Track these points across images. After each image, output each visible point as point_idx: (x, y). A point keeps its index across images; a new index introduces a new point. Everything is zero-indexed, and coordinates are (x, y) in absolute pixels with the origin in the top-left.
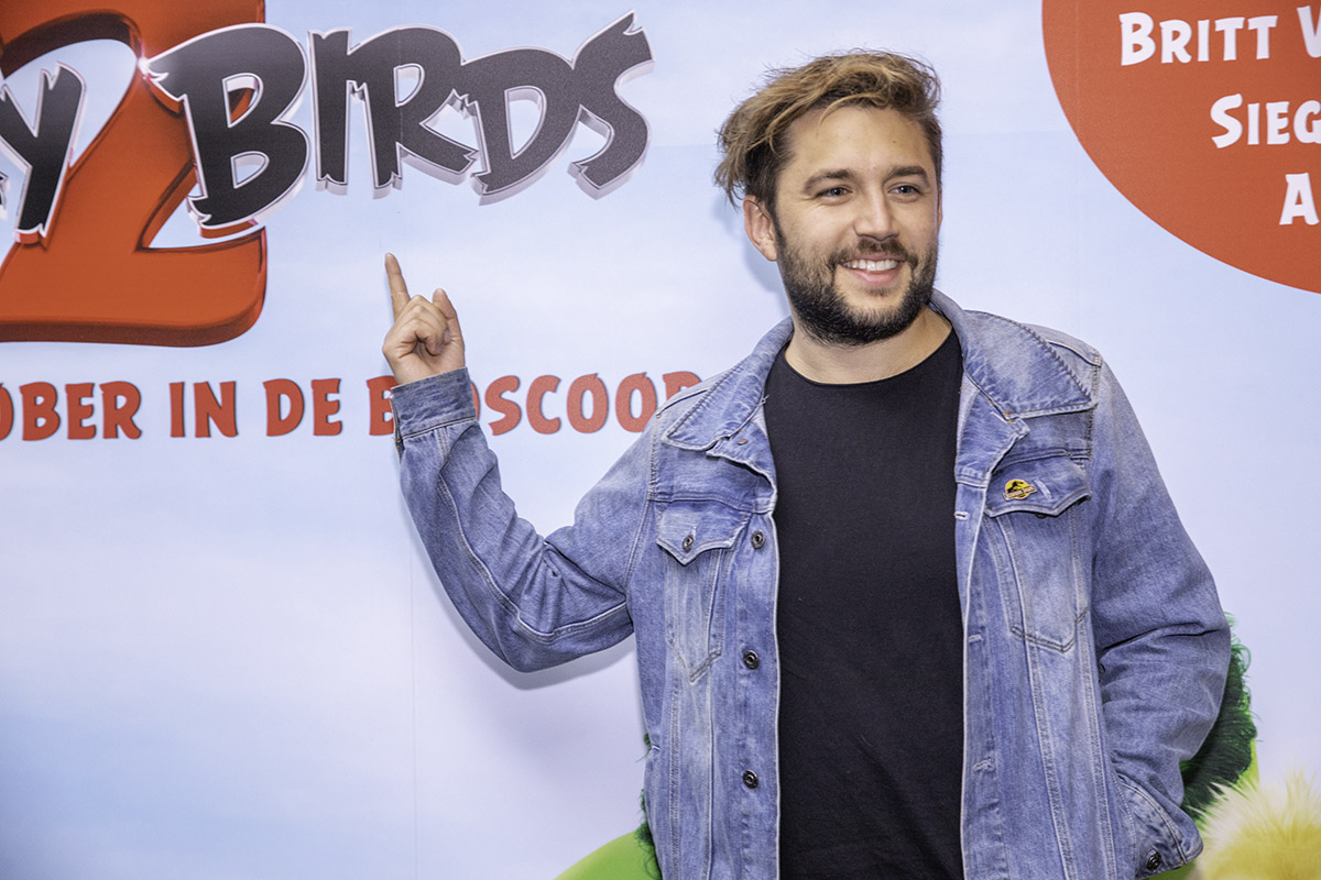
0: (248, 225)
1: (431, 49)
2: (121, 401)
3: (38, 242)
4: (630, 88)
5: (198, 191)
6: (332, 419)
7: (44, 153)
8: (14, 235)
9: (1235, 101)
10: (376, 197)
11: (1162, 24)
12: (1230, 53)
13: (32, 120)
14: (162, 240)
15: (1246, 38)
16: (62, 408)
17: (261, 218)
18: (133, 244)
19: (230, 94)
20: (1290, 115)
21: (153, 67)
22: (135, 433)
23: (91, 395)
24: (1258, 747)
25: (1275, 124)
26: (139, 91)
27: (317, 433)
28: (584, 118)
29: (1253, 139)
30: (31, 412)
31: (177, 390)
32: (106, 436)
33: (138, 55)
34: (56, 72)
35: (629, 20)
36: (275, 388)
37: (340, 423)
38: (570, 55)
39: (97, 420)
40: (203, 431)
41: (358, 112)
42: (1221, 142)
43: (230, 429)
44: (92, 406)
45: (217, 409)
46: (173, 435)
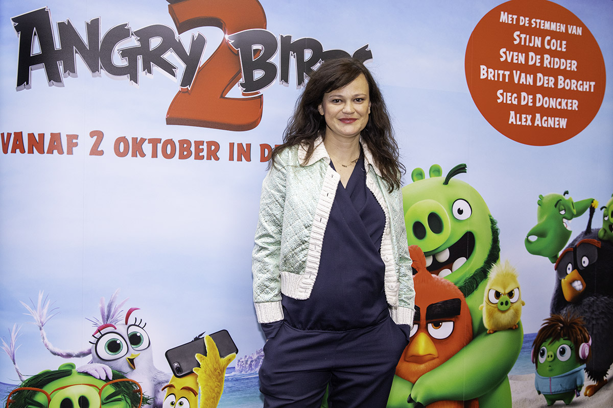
0: (257, 93)
1: (315, 45)
2: (213, 148)
3: (187, 91)
5: (242, 80)
7: (191, 60)
8: (179, 88)
9: (501, 91)
10: (297, 89)
11: (488, 69)
12: (501, 80)
13: (187, 49)
14: (229, 95)
15: (504, 75)
16: (193, 149)
17: (262, 91)
18: (220, 95)
19: (254, 50)
20: (511, 96)
21: (229, 38)
22: (217, 159)
23: (203, 145)
24: (500, 253)
26: (224, 46)
29: (505, 102)
30: (182, 149)
31: (232, 145)
32: (207, 159)
33: (225, 34)
34: (197, 35)
35: (367, 46)
36: (264, 147)
38: (351, 54)
39: (205, 153)
40: (239, 159)
41: (293, 62)
42: (499, 101)
43: (248, 159)
44: (203, 149)
45: (244, 153)
46: (230, 160)
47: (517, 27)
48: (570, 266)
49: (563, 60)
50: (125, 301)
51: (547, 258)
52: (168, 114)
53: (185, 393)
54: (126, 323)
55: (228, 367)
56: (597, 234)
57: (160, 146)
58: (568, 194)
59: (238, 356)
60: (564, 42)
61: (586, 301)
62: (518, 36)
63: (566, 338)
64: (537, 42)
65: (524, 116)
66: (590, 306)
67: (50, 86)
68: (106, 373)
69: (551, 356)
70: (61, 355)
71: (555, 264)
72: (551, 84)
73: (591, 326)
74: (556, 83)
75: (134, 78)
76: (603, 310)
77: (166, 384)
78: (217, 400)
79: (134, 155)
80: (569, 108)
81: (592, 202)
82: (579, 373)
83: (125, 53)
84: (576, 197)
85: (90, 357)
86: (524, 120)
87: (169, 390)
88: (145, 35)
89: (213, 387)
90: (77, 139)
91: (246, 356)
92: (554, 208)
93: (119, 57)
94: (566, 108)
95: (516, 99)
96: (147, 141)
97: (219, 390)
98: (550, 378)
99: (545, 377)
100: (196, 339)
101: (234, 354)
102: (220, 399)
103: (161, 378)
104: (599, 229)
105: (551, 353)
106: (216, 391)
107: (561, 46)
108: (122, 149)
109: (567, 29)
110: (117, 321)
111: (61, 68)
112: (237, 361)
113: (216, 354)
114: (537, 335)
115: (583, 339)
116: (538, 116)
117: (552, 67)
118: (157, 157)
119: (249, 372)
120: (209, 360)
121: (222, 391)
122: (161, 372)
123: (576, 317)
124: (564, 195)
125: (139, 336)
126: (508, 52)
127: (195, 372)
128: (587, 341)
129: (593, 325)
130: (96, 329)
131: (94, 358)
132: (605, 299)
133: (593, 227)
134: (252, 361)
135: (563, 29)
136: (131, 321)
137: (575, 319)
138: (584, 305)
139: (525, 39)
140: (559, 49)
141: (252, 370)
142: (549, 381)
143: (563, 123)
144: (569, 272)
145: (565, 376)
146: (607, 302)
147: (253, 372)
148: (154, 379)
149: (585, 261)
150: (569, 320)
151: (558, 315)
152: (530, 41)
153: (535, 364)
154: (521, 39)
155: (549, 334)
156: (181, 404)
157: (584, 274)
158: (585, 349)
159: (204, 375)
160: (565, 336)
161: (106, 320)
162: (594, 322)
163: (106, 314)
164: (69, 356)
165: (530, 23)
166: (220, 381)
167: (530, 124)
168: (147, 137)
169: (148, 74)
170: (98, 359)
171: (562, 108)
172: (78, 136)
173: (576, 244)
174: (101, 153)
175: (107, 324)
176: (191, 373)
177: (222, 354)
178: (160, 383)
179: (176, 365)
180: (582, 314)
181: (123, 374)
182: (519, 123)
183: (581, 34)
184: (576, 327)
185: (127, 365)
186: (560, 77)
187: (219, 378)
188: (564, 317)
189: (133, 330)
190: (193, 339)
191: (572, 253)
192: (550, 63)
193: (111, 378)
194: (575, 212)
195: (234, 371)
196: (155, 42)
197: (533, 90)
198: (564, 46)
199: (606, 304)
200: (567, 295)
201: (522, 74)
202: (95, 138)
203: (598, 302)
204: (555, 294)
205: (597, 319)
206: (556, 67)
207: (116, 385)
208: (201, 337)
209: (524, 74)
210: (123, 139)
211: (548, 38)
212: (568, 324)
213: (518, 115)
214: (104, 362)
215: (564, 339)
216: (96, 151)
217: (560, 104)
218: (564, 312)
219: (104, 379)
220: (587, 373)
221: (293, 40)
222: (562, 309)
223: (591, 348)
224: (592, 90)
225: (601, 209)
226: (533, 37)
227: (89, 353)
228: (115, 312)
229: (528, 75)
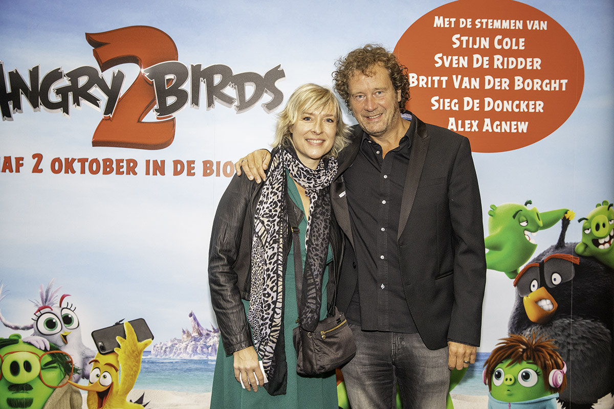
0: (170, 117)
1: (224, 70)
2: (132, 164)
3: (109, 118)
4: (279, 84)
5: (156, 106)
6: (192, 171)
7: (112, 93)
8: (103, 116)
9: (437, 98)
10: (207, 110)
11: (420, 77)
12: (436, 86)
13: (109, 84)
14: (145, 119)
15: (440, 82)
16: (114, 166)
17: (174, 115)
18: (137, 121)
19: (167, 80)
20: (450, 102)
21: (145, 71)
22: (135, 174)
23: (123, 163)
25: (447, 105)
26: (140, 78)
27: (188, 175)
28: (266, 92)
29: (441, 108)
30: (105, 167)
31: (148, 162)
32: (127, 174)
33: (141, 68)
34: (117, 71)
35: (279, 66)
36: (176, 163)
37: (194, 173)
38: (263, 74)
39: (124, 169)
40: (155, 174)
41: (203, 87)
42: (433, 108)
43: (163, 174)
44: (123, 166)
45: (159, 168)
46: (146, 174)
47: (457, 30)
48: (535, 283)
49: (520, 59)
50: (60, 288)
51: (504, 273)
52: (93, 138)
53: (108, 368)
54: (60, 306)
55: (145, 350)
56: (574, 249)
57: (87, 164)
58: (531, 204)
59: (153, 342)
60: (522, 40)
61: (558, 323)
62: (459, 39)
63: (531, 361)
64: (485, 43)
65: (467, 122)
66: (564, 330)
67: (4, 120)
68: (45, 345)
69: (511, 380)
70: (11, 327)
71: (514, 279)
72: (505, 86)
73: (565, 351)
74: (512, 85)
75: (66, 111)
76: (584, 335)
77: (92, 359)
78: (135, 377)
79: (67, 172)
80: (531, 110)
81: (566, 213)
82: (549, 401)
83: (58, 91)
84: (543, 206)
85: (32, 331)
86: (467, 126)
87: (94, 364)
88: (74, 75)
89: (132, 366)
90: (23, 160)
91: (161, 343)
92: (513, 219)
93: (54, 94)
94: (526, 110)
95: (457, 105)
96: (77, 160)
97: (136, 369)
98: (510, 404)
99: (502, 402)
100: (117, 324)
101: (150, 340)
102: (137, 377)
103: (89, 354)
104: (575, 244)
105: (509, 376)
106: (134, 370)
107: (517, 44)
108: (57, 168)
109: (525, 25)
110: (53, 304)
111: (11, 107)
112: (153, 347)
113: (134, 339)
114: (490, 355)
115: (555, 365)
116: (487, 121)
117: (505, 67)
118: (85, 173)
119: (164, 357)
120: (128, 342)
121: (140, 370)
122: (88, 349)
123: (543, 339)
124: (526, 205)
125: (70, 318)
126: (445, 57)
127: (116, 351)
128: (559, 367)
129: (569, 350)
130: (37, 309)
131: (35, 332)
132: (587, 323)
133: (567, 240)
134: (166, 348)
135: (520, 25)
136: (64, 305)
137: (542, 342)
138: (555, 328)
139: (468, 41)
140: (514, 47)
141: (166, 355)
142: (508, 407)
143: (523, 127)
144: (533, 289)
145: (529, 403)
146: (590, 326)
147: (167, 357)
148: (82, 354)
149: (557, 279)
150: (534, 342)
151: (519, 336)
152: (474, 43)
153: (487, 386)
154: (461, 42)
155: (506, 355)
156: (105, 377)
157: (555, 292)
158: (557, 376)
159: (124, 355)
160: (528, 358)
161: (44, 302)
162: (571, 347)
163: (45, 297)
164: (16, 328)
165: (473, 24)
166: (138, 362)
167: (477, 130)
168: (77, 157)
169: (77, 107)
170: (38, 333)
171: (522, 110)
172: (23, 158)
173: (543, 259)
174: (41, 171)
175: (45, 305)
176: (113, 352)
177: (140, 339)
178: (87, 358)
179: (100, 344)
180: (552, 337)
181: (58, 347)
182: (460, 129)
183: (546, 29)
184: (544, 350)
185: (61, 340)
186: (517, 78)
187: (137, 359)
188: (527, 339)
189: (65, 312)
190: (114, 324)
191: (539, 269)
192: (502, 64)
193: (48, 349)
194: (541, 223)
195: (150, 354)
196: (83, 81)
197: (479, 94)
198: (521, 44)
199: (589, 328)
200: (532, 314)
201: (464, 78)
202: (36, 159)
203: (575, 325)
204: (514, 313)
205: (574, 345)
206: (511, 67)
207: (52, 355)
208: (121, 323)
209: (467, 78)
210: (57, 160)
211: (500, 37)
212: (533, 347)
213: (460, 122)
214: (43, 336)
215: (527, 363)
216: (37, 170)
217: (518, 106)
218: (528, 333)
219: (43, 349)
220: (560, 403)
221: (203, 68)
222: (525, 329)
223: (565, 376)
224: (564, 89)
225: (580, 221)
226: (478, 39)
227: (32, 327)
228: (51, 297)
229: (473, 79)
